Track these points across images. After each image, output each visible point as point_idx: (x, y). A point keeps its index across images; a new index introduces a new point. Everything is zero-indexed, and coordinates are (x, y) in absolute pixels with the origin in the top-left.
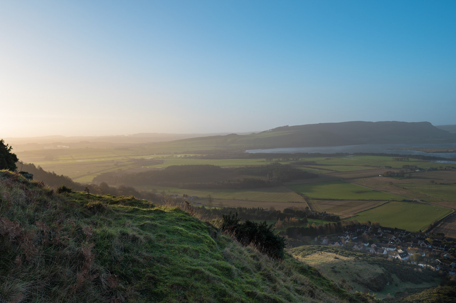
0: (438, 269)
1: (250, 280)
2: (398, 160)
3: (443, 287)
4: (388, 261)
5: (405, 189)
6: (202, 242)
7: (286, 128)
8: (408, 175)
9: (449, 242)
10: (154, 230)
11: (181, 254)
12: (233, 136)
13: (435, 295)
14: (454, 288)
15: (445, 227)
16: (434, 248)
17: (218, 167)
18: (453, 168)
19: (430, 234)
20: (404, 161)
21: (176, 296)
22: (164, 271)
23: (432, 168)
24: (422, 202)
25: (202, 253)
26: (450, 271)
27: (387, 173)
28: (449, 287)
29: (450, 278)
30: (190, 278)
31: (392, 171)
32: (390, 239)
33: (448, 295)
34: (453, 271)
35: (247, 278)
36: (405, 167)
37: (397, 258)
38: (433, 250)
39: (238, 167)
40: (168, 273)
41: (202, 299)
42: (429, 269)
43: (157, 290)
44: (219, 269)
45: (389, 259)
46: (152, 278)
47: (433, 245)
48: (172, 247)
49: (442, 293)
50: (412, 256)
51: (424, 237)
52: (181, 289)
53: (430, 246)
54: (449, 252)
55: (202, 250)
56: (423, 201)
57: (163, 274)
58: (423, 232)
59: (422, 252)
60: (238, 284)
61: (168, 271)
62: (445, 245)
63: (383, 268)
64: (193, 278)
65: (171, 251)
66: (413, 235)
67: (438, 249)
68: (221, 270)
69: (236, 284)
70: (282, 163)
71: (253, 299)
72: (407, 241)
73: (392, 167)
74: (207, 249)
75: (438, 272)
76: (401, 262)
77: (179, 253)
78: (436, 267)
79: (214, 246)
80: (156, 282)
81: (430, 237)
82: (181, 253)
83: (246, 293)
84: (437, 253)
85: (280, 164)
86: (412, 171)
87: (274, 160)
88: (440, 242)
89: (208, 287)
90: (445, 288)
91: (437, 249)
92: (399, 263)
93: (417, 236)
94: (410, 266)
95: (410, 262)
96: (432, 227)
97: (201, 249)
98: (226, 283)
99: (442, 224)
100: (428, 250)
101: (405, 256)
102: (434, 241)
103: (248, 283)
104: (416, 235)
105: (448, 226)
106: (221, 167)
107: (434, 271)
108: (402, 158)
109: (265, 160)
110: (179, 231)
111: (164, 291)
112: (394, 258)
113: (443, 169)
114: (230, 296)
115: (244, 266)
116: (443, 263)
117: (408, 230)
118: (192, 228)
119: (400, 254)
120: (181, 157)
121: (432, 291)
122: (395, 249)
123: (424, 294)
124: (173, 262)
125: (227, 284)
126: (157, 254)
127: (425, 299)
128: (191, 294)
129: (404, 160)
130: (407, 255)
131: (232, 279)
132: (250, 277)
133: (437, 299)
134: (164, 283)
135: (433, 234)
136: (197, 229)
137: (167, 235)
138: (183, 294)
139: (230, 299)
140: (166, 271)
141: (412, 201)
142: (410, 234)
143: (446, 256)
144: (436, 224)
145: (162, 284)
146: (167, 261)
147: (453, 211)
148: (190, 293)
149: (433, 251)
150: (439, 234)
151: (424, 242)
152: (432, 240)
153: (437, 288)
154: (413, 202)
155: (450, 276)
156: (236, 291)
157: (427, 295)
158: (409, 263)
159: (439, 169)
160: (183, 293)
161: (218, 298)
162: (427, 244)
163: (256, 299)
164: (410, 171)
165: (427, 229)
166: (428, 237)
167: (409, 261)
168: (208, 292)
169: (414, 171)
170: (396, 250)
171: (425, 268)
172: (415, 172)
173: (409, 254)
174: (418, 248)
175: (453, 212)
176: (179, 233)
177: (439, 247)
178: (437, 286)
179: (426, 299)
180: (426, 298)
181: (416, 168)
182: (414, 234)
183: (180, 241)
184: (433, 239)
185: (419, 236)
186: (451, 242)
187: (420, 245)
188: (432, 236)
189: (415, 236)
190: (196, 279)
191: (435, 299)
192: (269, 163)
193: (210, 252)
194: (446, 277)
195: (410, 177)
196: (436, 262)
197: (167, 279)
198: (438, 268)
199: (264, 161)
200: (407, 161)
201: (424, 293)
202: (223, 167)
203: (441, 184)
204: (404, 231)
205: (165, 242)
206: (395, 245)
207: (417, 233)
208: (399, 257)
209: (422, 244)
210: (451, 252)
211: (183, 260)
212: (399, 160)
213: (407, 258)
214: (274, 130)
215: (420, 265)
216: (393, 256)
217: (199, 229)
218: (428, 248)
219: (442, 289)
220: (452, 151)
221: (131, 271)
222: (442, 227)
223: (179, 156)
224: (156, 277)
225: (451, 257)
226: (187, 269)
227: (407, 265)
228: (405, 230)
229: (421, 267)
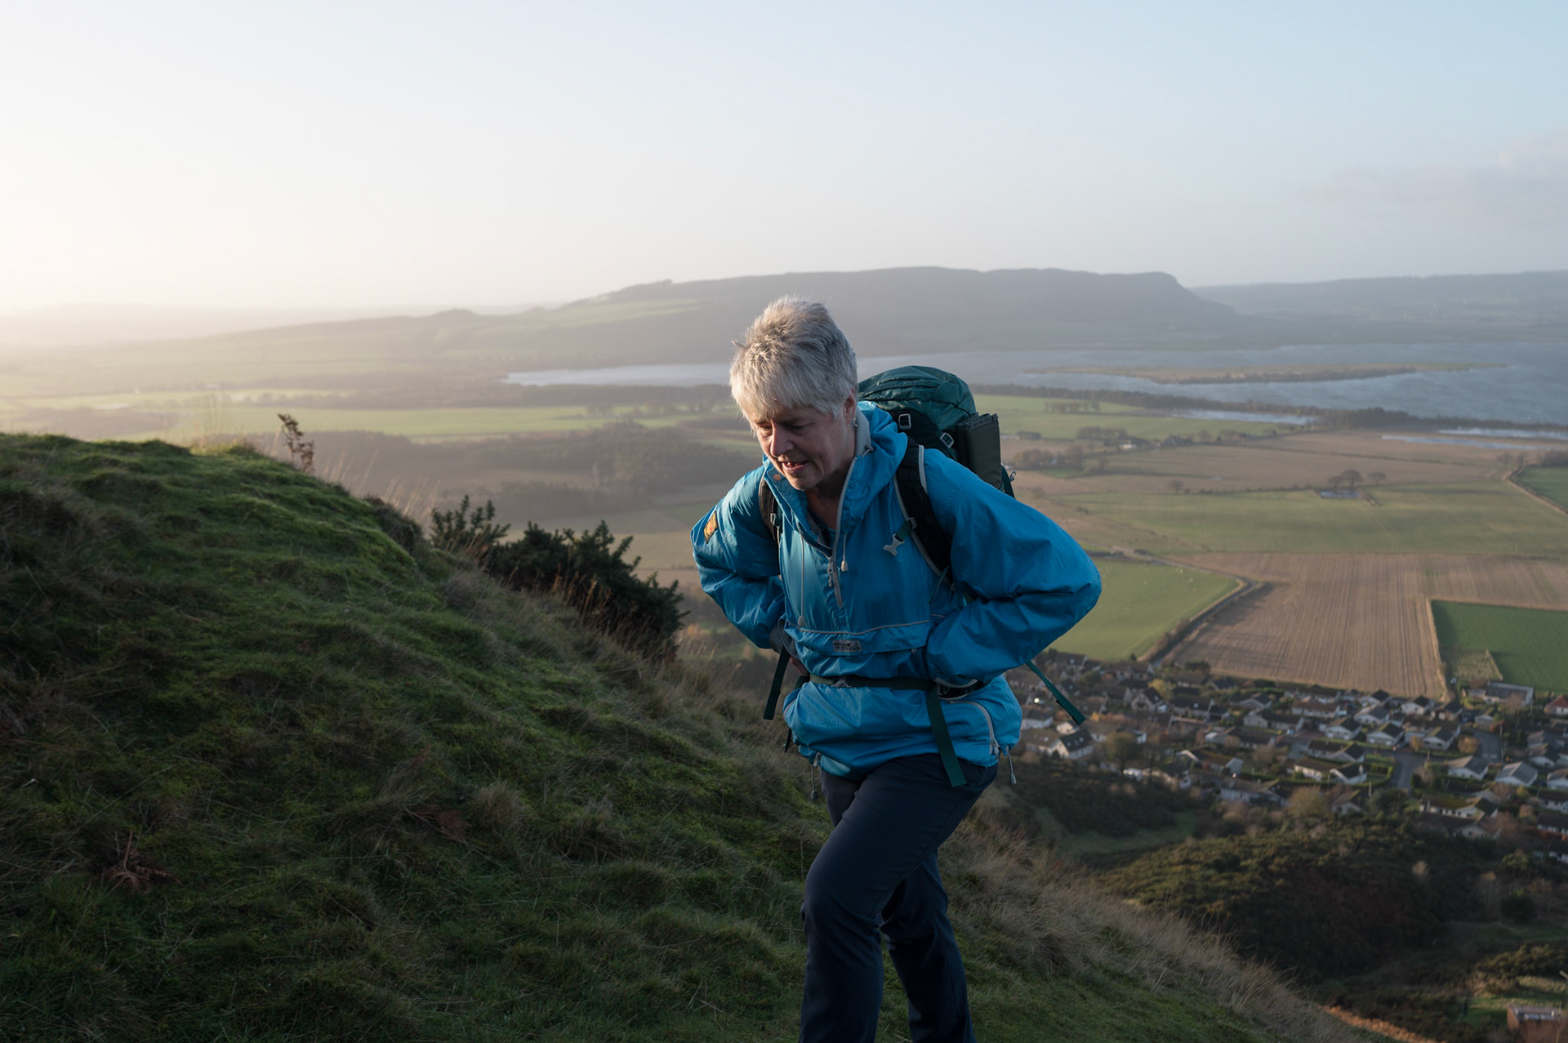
0: (1188, 783)
1: (556, 677)
2: (1062, 409)
3: (1201, 843)
4: (1026, 765)
5: (1087, 512)
6: (355, 551)
7: (663, 290)
8: (1093, 463)
9: (1224, 691)
10: (148, 502)
11: (266, 581)
12: (458, 317)
13: (1175, 869)
14: (1237, 842)
15: (1213, 641)
16: (1176, 714)
17: (402, 440)
18: (1243, 436)
19: (1164, 666)
20: (1082, 413)
21: (254, 718)
22: (197, 634)
23: (1175, 438)
24: (1141, 557)
25: (358, 586)
26: (1225, 786)
27: (1026, 455)
28: (1221, 840)
29: (1225, 811)
30: (308, 655)
31: (1042, 447)
32: (1033, 689)
33: (1219, 866)
34: (1235, 788)
35: (543, 671)
36: (1087, 434)
37: (1056, 753)
38: (1173, 718)
39: (477, 439)
40: (215, 640)
41: (363, 727)
42: (1158, 785)
43: (171, 694)
44: (432, 637)
45: (1028, 757)
46: (147, 654)
47: (1172, 702)
48: (230, 557)
49: (1197, 863)
50: (1104, 746)
51: (1145, 677)
52: (274, 690)
53: (1163, 708)
54: (1223, 725)
55: (357, 575)
56: (1143, 552)
57: (194, 644)
58: (1141, 659)
59: (1138, 728)
60: (509, 685)
61: (215, 632)
62: (1212, 703)
63: (1007, 790)
64: (322, 656)
65: (226, 570)
66: (1109, 673)
67: (1190, 715)
68: (440, 640)
69: (504, 684)
70: (651, 424)
71: (572, 734)
72: (1089, 694)
73: (1043, 436)
74: (375, 573)
75: (1186, 792)
76: (1066, 766)
77: (260, 577)
78: (1181, 777)
79: (404, 568)
80: (162, 669)
81: (1164, 675)
82: (269, 579)
83: (541, 716)
84: (1184, 731)
85: (641, 427)
86: (1109, 449)
87: (620, 411)
88: (1196, 692)
89: (387, 686)
90: (1209, 846)
91: (1185, 716)
92: (1061, 768)
93: (1122, 674)
94: (1096, 776)
95: (1097, 764)
96: (1171, 642)
97: (353, 573)
98: (460, 680)
99: (1203, 631)
100: (1156, 719)
101: (1083, 745)
102: (1177, 691)
103: (548, 685)
104: (1118, 673)
105: (1221, 636)
106: (414, 441)
107: (1173, 789)
108: (1078, 401)
109: (582, 410)
110: (255, 510)
111: (202, 700)
112: (1045, 754)
113: (1211, 440)
114: (480, 719)
115: (530, 637)
116: (1204, 763)
117: (1091, 654)
118: (310, 506)
119: (1065, 739)
120: (247, 403)
121: (1166, 858)
122: (1048, 722)
123: (1142, 869)
124: (233, 605)
125: (467, 682)
126: (164, 578)
127: (1143, 887)
128: (318, 709)
129: (1082, 409)
130: (1088, 740)
131: (483, 666)
132: (556, 668)
133: (1181, 883)
134: (200, 672)
135: (1172, 665)
136: (330, 511)
137: (202, 519)
138: (286, 709)
139: (480, 727)
140: (206, 634)
141: (1108, 554)
142: (1098, 668)
143: (1215, 737)
144: (1185, 630)
145: (189, 674)
146: (205, 601)
147: (1237, 585)
148: (313, 705)
149: (1173, 723)
150: (1193, 666)
151: (1142, 696)
152: (1171, 687)
153: (1182, 846)
154: (1109, 558)
155: (1223, 803)
156: (501, 706)
157: (1150, 873)
158: (1093, 768)
159: (1197, 439)
160: (282, 706)
161: (430, 724)
162: (1154, 702)
163: (582, 734)
164: (1102, 450)
165: (1153, 650)
166: (1158, 677)
167: (1095, 760)
168: (391, 701)
169: (1113, 449)
170: (1053, 727)
171: (1145, 782)
172: (1120, 452)
173: (1094, 736)
174: (1125, 714)
175: (1239, 588)
176: (253, 516)
177: (1192, 708)
178: (1182, 841)
179: (1148, 885)
180: (1145, 882)
181: (1124, 437)
182: (1111, 668)
183: (260, 543)
184: (1173, 681)
185: (1127, 675)
186: (1230, 691)
187: (1129, 706)
188: (1171, 671)
189: (1114, 675)
190: (336, 661)
191: (1177, 884)
192: (598, 424)
193: (389, 584)
194: (1212, 808)
195: (1101, 471)
196: (1182, 758)
197: (209, 659)
198: (1186, 781)
199: (579, 417)
200: (1094, 414)
201: (1139, 867)
202: (423, 442)
203: (1203, 492)
204: (1078, 658)
205: (196, 543)
206: (1048, 709)
207: (1122, 665)
208: (1062, 750)
209: (1137, 700)
210: (1230, 725)
211: (278, 601)
212: (1068, 409)
213: (1087, 751)
214: (617, 297)
215: (1130, 772)
216: (1042, 748)
217: (339, 512)
218: (1156, 714)
219: (1198, 849)
220: (1242, 376)
221: (50, 628)
222: (1201, 640)
223: (238, 397)
224: (164, 650)
225: (1231, 741)
226: (299, 627)
227: (1088, 775)
228: (1082, 657)
229: (1133, 780)
